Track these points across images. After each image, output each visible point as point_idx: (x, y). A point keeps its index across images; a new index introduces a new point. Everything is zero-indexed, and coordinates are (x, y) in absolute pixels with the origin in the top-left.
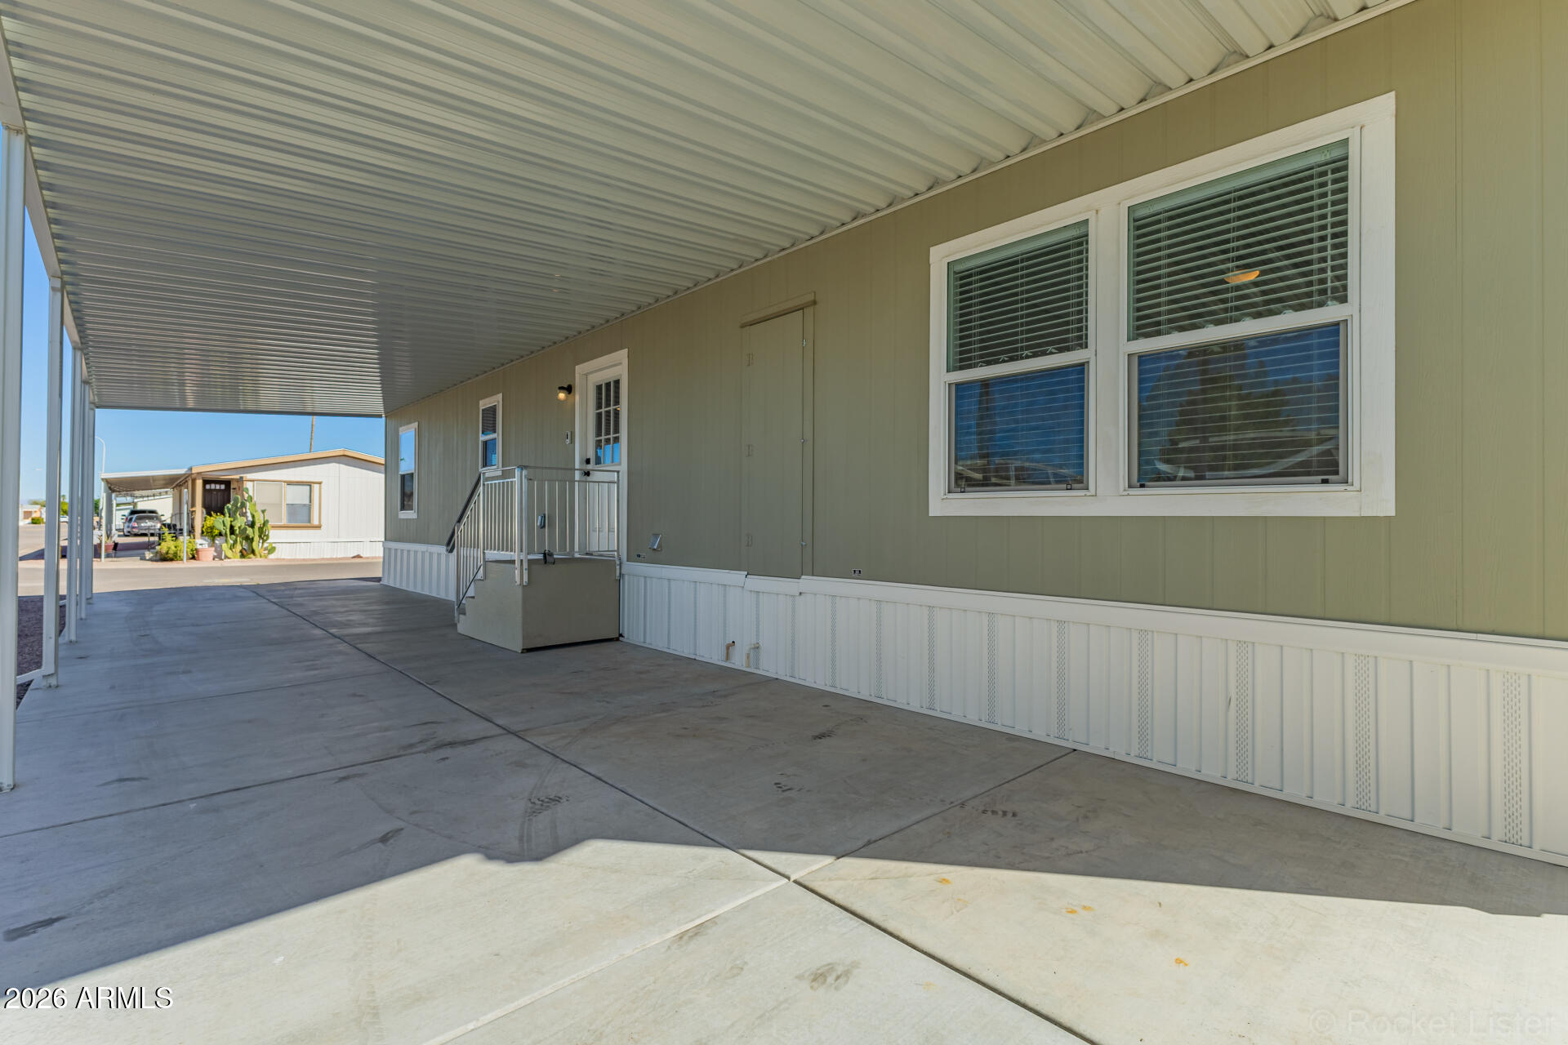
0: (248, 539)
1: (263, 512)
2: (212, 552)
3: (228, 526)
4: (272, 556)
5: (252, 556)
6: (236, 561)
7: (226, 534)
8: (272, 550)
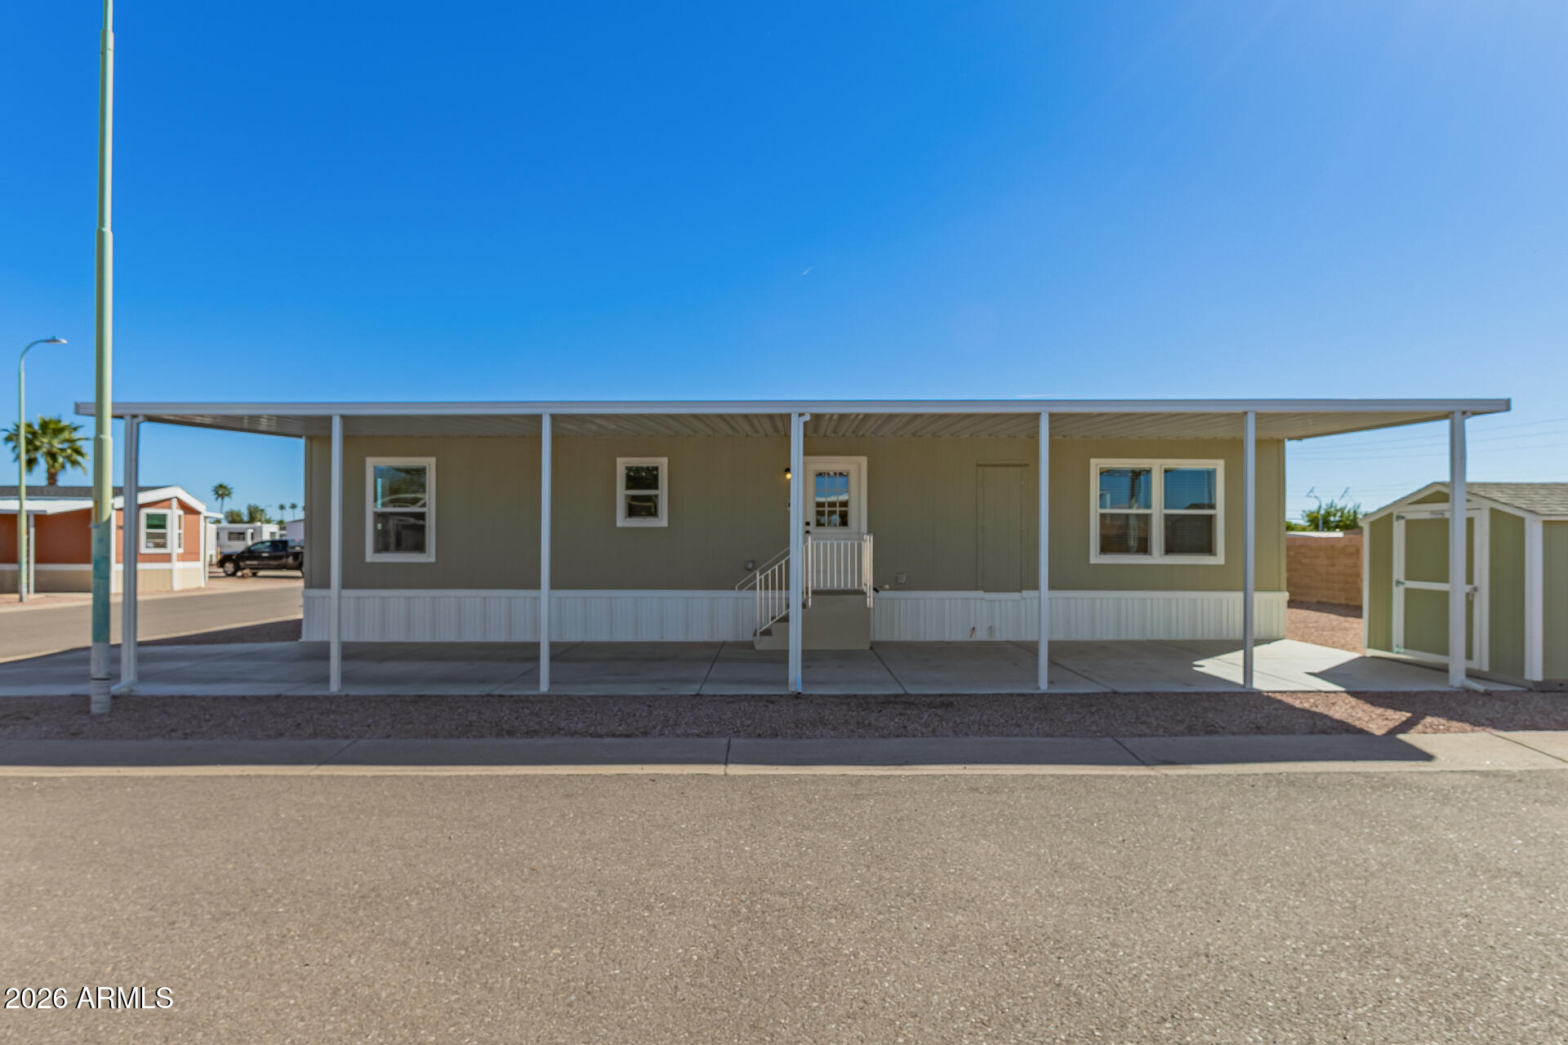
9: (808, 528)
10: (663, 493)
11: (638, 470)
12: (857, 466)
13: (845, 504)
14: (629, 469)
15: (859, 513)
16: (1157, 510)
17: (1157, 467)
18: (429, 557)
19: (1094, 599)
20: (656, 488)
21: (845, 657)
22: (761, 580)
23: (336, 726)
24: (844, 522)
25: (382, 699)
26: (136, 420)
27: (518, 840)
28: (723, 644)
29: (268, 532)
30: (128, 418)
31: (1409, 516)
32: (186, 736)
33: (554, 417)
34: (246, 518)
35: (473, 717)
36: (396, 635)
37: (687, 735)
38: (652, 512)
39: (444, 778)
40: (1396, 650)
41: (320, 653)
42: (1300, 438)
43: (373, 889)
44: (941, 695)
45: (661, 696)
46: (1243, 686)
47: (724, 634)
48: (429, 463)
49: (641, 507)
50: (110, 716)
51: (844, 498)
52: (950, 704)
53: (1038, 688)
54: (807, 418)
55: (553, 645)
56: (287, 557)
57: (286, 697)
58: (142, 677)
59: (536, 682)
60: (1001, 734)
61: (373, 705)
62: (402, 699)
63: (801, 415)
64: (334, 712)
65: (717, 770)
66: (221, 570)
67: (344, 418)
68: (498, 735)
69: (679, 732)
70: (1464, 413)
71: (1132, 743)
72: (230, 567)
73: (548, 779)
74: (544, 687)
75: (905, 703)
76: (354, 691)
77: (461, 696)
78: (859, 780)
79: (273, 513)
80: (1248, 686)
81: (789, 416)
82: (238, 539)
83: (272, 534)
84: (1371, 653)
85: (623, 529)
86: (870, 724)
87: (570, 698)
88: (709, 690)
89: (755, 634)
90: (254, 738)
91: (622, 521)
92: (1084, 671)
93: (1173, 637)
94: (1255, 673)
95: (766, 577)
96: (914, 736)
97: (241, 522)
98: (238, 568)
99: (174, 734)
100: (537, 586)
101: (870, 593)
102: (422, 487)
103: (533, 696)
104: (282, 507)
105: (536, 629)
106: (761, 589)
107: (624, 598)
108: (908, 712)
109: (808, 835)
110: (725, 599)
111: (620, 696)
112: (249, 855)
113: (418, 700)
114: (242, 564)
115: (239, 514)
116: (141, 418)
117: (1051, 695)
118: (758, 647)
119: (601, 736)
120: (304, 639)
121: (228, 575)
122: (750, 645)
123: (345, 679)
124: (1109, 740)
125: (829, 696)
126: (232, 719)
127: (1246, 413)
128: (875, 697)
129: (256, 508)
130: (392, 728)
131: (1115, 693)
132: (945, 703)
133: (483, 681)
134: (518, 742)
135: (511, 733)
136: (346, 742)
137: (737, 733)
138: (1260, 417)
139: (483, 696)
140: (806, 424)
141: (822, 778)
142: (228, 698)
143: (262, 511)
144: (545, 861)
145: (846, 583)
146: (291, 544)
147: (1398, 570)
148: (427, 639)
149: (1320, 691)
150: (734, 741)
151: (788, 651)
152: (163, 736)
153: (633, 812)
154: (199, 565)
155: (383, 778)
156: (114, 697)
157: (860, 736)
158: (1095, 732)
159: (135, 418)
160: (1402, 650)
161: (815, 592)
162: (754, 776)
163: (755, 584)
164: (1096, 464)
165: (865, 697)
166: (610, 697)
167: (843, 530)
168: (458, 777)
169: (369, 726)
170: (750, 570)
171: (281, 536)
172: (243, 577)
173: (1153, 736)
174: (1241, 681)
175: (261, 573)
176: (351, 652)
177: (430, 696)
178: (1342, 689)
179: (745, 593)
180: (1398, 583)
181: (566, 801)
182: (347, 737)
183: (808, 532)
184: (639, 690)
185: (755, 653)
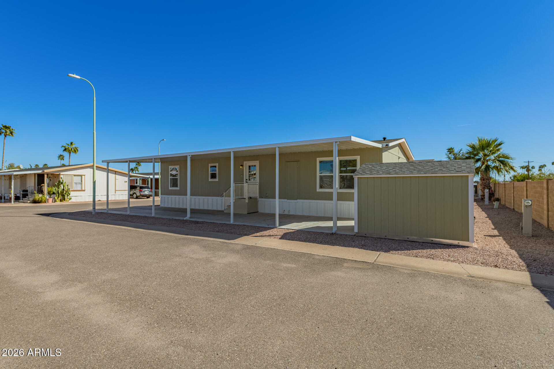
0: (63, 195)
1: (67, 185)
2: (51, 200)
3: (57, 191)
4: (70, 201)
5: (64, 201)
6: (58, 203)
7: (56, 193)
8: (70, 199)
12: (257, 163)
49: (213, 176)
63: (189, 155)
74: (188, 218)
75: (195, 223)
89: (225, 209)
91: (210, 179)
103: (185, 220)
107: (210, 199)
117: (233, 224)
163: (224, 195)
170: (223, 192)
185: (224, 214)
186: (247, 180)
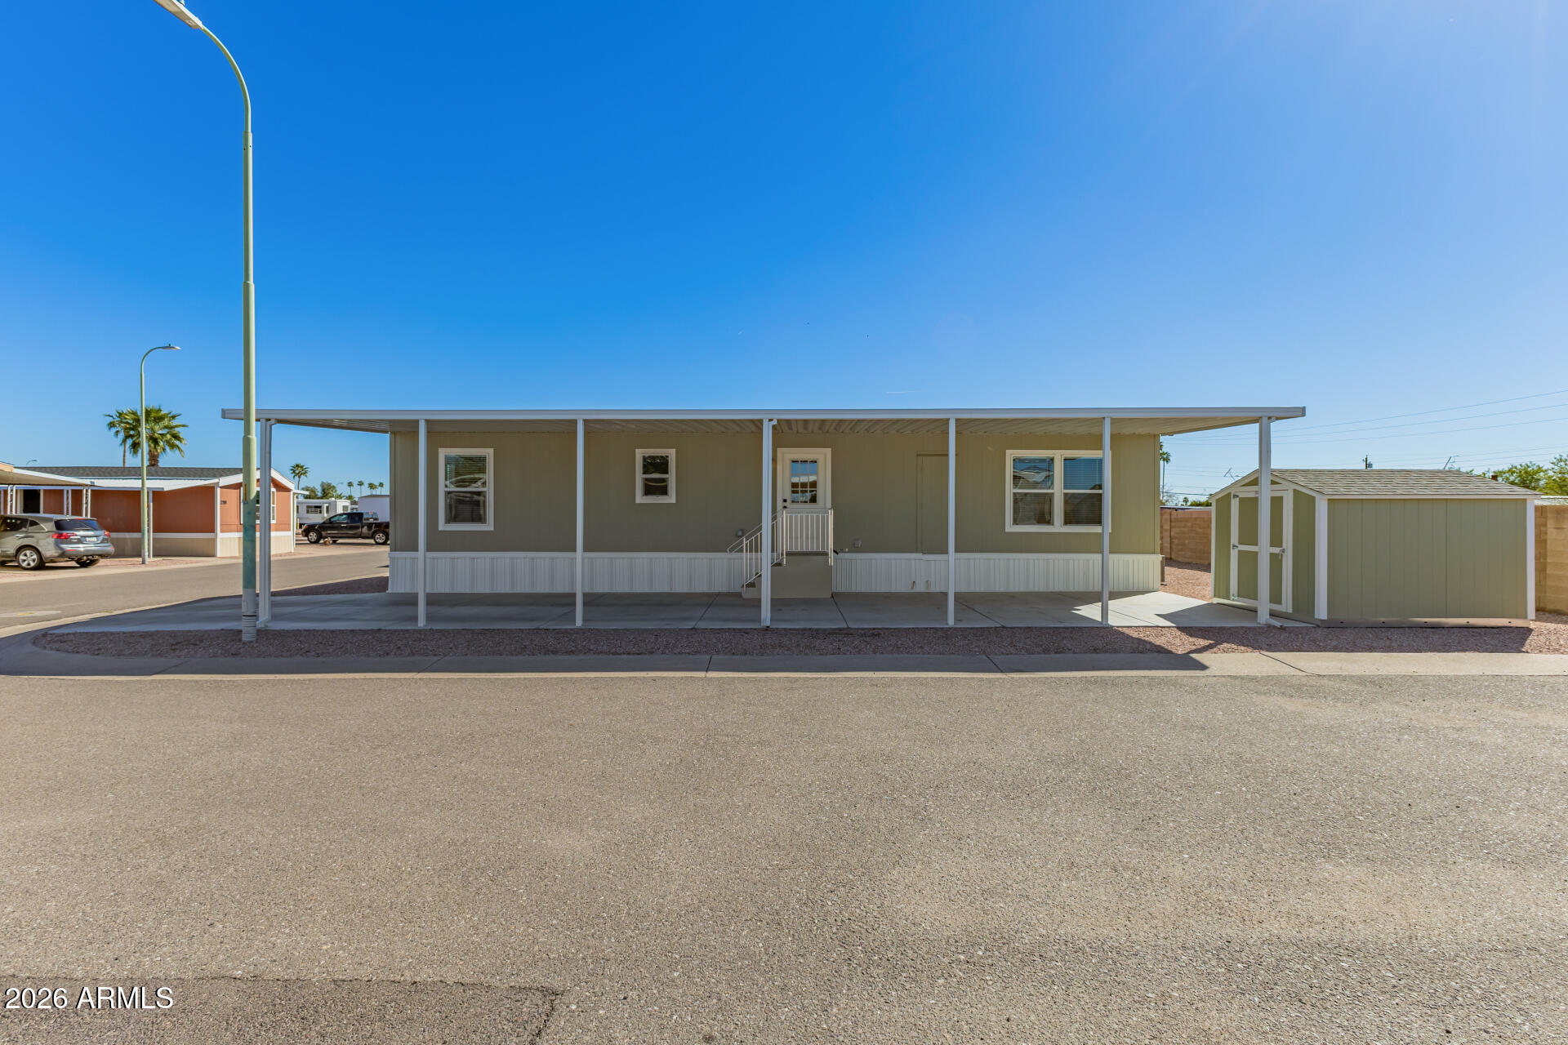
9: (785, 504)
10: (672, 478)
11: (653, 458)
12: (824, 455)
13: (814, 484)
14: (645, 459)
15: (825, 492)
16: (1058, 490)
17: (1059, 456)
18: (489, 526)
19: (1008, 559)
20: (667, 473)
21: (810, 603)
22: (747, 544)
23: (427, 649)
24: (813, 500)
25: (459, 631)
26: (269, 423)
27: (561, 711)
28: (719, 594)
29: (341, 506)
30: (264, 420)
31: (1241, 495)
32: (318, 655)
33: (585, 421)
34: (320, 494)
35: (527, 643)
36: (463, 588)
37: (681, 653)
38: (664, 491)
39: (509, 680)
40: (1232, 598)
41: (410, 600)
42: (1171, 434)
43: (470, 734)
44: (874, 629)
45: (666, 629)
46: (1101, 623)
47: (720, 586)
48: (488, 453)
49: (655, 488)
50: (257, 642)
51: (812, 478)
52: (879, 634)
53: (947, 624)
54: (775, 422)
55: (585, 595)
56: (363, 527)
57: (386, 630)
58: (275, 617)
59: (574, 620)
60: (908, 653)
61: (452, 635)
62: (473, 632)
63: (770, 420)
64: (424, 640)
65: (702, 674)
66: (306, 538)
67: (427, 421)
68: (545, 654)
69: (675, 652)
70: (1269, 418)
71: (997, 659)
72: (313, 536)
73: (581, 679)
74: (579, 623)
75: (845, 633)
76: (436, 626)
77: (516, 629)
78: (797, 680)
79: (342, 489)
80: (1104, 623)
81: (761, 421)
82: (316, 512)
83: (345, 508)
84: (1216, 600)
85: (641, 505)
86: (815, 647)
87: (598, 630)
88: (702, 625)
89: (743, 586)
90: (368, 656)
91: (640, 498)
92: (989, 613)
93: (1071, 589)
94: (1109, 612)
95: (751, 542)
96: (845, 654)
97: (316, 497)
98: (320, 537)
99: (308, 654)
100: (574, 550)
101: (831, 554)
102: (482, 470)
103: (571, 629)
104: (350, 484)
105: (573, 583)
106: (747, 551)
107: (642, 558)
108: (845, 639)
109: (751, 709)
110: (720, 559)
111: (636, 629)
112: (385, 719)
113: (484, 632)
114: (324, 533)
115: (313, 491)
116: (273, 421)
117: (955, 629)
118: (744, 596)
119: (620, 654)
120: (389, 591)
121: (312, 543)
122: (739, 595)
123: (430, 618)
124: (984, 657)
125: (790, 629)
126: (349, 645)
127: (1104, 418)
128: (825, 630)
129: (329, 485)
130: (468, 649)
131: (1003, 627)
132: (876, 634)
133: (532, 620)
134: (560, 657)
135: (555, 652)
136: (436, 658)
137: (718, 652)
138: (1114, 421)
139: (534, 629)
140: (774, 427)
141: (772, 679)
142: (342, 632)
143: (334, 487)
144: (579, 721)
145: (812, 547)
146: (365, 516)
147: (1234, 538)
148: (488, 591)
149: (1158, 627)
150: (714, 657)
151: (760, 599)
152: (301, 655)
153: (638, 697)
154: (290, 533)
155: (466, 679)
156: (258, 631)
157: (806, 654)
158: (976, 652)
159: (269, 421)
160: (1236, 598)
161: (788, 554)
162: (725, 678)
163: (742, 547)
164: (1011, 454)
165: (817, 630)
166: (628, 630)
167: (813, 505)
168: (519, 679)
169: (451, 648)
170: (741, 537)
171: (352, 509)
172: (325, 544)
173: (1016, 654)
174: (1100, 620)
175: (340, 541)
176: (433, 600)
177: (494, 630)
178: (1173, 625)
179: (734, 555)
180: (1234, 546)
181: (593, 691)
182: (436, 655)
183: (785, 507)
184: (650, 626)
185: (740, 600)
186: (785, 501)
